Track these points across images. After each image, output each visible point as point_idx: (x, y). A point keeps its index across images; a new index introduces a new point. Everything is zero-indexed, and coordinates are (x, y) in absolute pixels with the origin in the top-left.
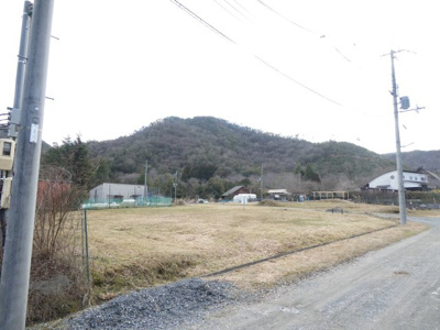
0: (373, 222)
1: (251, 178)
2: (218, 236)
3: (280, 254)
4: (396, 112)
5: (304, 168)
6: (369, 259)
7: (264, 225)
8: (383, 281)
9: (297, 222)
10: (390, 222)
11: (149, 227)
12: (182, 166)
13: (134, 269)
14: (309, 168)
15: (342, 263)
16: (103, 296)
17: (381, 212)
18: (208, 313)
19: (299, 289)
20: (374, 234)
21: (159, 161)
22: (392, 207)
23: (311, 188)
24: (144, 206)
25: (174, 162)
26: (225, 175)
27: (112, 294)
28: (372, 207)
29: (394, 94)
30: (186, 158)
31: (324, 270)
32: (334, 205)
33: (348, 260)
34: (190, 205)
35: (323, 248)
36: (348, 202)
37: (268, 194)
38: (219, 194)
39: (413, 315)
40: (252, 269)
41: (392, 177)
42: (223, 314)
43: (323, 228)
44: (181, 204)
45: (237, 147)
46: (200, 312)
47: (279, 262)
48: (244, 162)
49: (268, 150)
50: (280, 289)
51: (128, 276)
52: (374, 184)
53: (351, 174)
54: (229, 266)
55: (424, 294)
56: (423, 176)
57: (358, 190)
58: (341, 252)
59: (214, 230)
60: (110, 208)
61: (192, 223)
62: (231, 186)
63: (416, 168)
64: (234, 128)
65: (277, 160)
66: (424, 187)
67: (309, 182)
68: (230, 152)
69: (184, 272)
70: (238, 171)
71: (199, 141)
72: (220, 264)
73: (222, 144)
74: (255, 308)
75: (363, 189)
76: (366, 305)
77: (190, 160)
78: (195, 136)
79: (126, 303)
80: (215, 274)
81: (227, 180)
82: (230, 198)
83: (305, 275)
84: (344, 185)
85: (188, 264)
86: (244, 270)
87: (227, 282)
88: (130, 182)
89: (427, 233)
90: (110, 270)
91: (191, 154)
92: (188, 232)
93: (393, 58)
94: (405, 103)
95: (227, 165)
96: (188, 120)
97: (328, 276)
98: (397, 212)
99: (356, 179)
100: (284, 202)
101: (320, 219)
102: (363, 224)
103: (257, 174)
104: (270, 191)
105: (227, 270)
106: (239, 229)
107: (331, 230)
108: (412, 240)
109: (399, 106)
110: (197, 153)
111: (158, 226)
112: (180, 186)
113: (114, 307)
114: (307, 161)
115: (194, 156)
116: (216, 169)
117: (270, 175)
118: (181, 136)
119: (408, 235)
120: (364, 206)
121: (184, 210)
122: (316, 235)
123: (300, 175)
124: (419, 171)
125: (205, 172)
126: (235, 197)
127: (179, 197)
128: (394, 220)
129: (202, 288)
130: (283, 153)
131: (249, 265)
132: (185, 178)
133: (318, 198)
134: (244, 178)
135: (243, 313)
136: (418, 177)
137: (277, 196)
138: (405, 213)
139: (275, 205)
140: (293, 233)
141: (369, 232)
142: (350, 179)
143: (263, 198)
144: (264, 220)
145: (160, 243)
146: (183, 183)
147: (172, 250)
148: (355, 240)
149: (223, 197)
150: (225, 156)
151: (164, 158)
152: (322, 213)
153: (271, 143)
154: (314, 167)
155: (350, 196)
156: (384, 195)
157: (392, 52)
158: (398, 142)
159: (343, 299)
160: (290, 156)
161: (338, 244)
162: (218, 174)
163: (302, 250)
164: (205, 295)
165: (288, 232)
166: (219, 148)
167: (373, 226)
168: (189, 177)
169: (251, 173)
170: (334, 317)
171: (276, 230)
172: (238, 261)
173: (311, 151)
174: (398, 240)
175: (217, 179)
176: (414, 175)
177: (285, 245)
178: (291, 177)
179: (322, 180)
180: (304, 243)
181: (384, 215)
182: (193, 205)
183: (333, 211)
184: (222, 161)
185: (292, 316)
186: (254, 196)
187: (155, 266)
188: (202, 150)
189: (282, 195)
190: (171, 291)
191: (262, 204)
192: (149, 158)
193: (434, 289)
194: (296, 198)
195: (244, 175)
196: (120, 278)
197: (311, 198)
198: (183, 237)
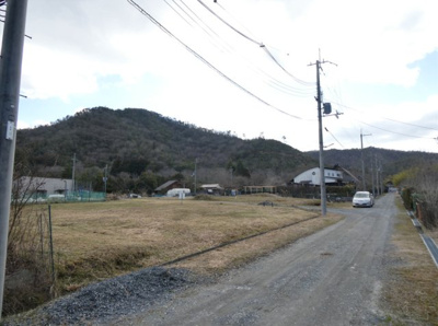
0: (300, 214)
1: (184, 173)
2: (164, 229)
3: (224, 244)
4: (320, 117)
5: (235, 164)
6: (301, 245)
7: (205, 219)
8: (314, 261)
9: (234, 215)
10: (313, 214)
11: (91, 222)
12: (111, 159)
13: (92, 261)
14: (240, 164)
15: (278, 248)
16: (68, 287)
17: (305, 204)
18: (174, 295)
19: (247, 272)
20: (301, 224)
21: (86, 153)
22: (313, 200)
23: (242, 183)
24: (75, 201)
25: (103, 155)
26: (157, 169)
27: (77, 285)
28: (298, 201)
29: (319, 99)
30: (116, 151)
31: (265, 255)
32: (264, 199)
33: (283, 246)
34: (124, 200)
35: (261, 237)
36: (276, 196)
37: (202, 189)
38: (152, 188)
39: (338, 284)
40: (202, 257)
41: (314, 173)
42: (187, 295)
43: (258, 220)
44: (115, 199)
45: (170, 142)
46: (167, 295)
47: (225, 251)
48: (176, 156)
49: (201, 146)
50: (231, 272)
51: (88, 268)
52: (298, 180)
53: (277, 170)
54: (181, 255)
55: (345, 269)
56: (339, 172)
57: (285, 184)
58: (276, 240)
59: (159, 224)
60: (37, 203)
61: (134, 217)
62: (164, 181)
63: (333, 165)
64: (168, 122)
65: (209, 155)
66: (339, 182)
67: (239, 178)
68: (162, 146)
69: (140, 263)
70: (170, 166)
71: (130, 134)
72: (173, 254)
73: (154, 138)
74: (213, 288)
75: (289, 184)
76: (303, 280)
77: (120, 153)
78: (126, 128)
79: (99, 290)
80: (170, 263)
81: (159, 174)
82: (164, 192)
83: (250, 260)
84: (272, 181)
85: (144, 255)
86: (194, 258)
87: (183, 269)
88: (53, 176)
89: (342, 222)
90: (70, 263)
91: (121, 147)
92: (134, 226)
93: (318, 68)
94: (328, 108)
95: (159, 159)
96: (119, 111)
97: (269, 260)
98: (318, 205)
99: (282, 174)
100: (217, 197)
101: (253, 212)
102: (292, 216)
103: (191, 169)
104: (204, 186)
105: (179, 260)
106: (182, 222)
107: (265, 222)
108: (332, 228)
109: (323, 111)
110: (128, 146)
111: (100, 221)
112: (109, 180)
113: (87, 294)
114: (238, 157)
115: (125, 149)
116: (148, 163)
117: (202, 170)
118: (110, 128)
119: (328, 224)
120: (290, 200)
121: (120, 205)
122: (253, 225)
123: (231, 170)
124: (335, 168)
125: (137, 167)
126: (169, 192)
127: (109, 192)
128: (316, 211)
129: (165, 274)
130: (216, 148)
131: (198, 254)
132: (115, 171)
133: (249, 193)
134: (177, 173)
135: (204, 293)
136: (335, 173)
137: (210, 191)
138: (325, 206)
139: (210, 199)
140: (233, 224)
141: (297, 222)
142: (277, 174)
143: (197, 193)
144: (204, 214)
145: (108, 237)
146: (113, 177)
147: (125, 243)
148: (286, 230)
149: (156, 192)
150: (158, 150)
151: (91, 150)
152: (254, 206)
153: (203, 139)
154: (245, 162)
155: (278, 191)
156: (307, 190)
157: (318, 63)
158: (321, 143)
159: (284, 276)
160: (221, 152)
161: (273, 233)
162: (150, 168)
163: (242, 240)
164: (167, 281)
165: (228, 224)
166: (151, 142)
167: (300, 217)
168: (119, 171)
169: (184, 168)
170: (280, 290)
171: (217, 222)
172: (188, 251)
173: (242, 148)
174: (321, 229)
175: (149, 173)
176: (331, 172)
177: (228, 235)
178: (223, 173)
179: (252, 175)
180: (244, 234)
181: (308, 207)
182: (129, 200)
183: (264, 204)
184: (154, 155)
185: (246, 292)
186: (188, 190)
187: (113, 258)
188: (133, 144)
189: (215, 190)
190: (137, 278)
191: (198, 198)
192: (74, 150)
193: (352, 265)
194: (228, 193)
195: (177, 169)
196: (81, 270)
197: (243, 193)
198: (130, 231)
